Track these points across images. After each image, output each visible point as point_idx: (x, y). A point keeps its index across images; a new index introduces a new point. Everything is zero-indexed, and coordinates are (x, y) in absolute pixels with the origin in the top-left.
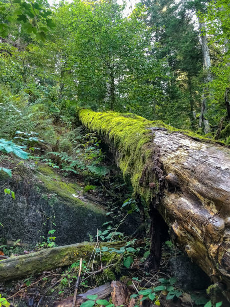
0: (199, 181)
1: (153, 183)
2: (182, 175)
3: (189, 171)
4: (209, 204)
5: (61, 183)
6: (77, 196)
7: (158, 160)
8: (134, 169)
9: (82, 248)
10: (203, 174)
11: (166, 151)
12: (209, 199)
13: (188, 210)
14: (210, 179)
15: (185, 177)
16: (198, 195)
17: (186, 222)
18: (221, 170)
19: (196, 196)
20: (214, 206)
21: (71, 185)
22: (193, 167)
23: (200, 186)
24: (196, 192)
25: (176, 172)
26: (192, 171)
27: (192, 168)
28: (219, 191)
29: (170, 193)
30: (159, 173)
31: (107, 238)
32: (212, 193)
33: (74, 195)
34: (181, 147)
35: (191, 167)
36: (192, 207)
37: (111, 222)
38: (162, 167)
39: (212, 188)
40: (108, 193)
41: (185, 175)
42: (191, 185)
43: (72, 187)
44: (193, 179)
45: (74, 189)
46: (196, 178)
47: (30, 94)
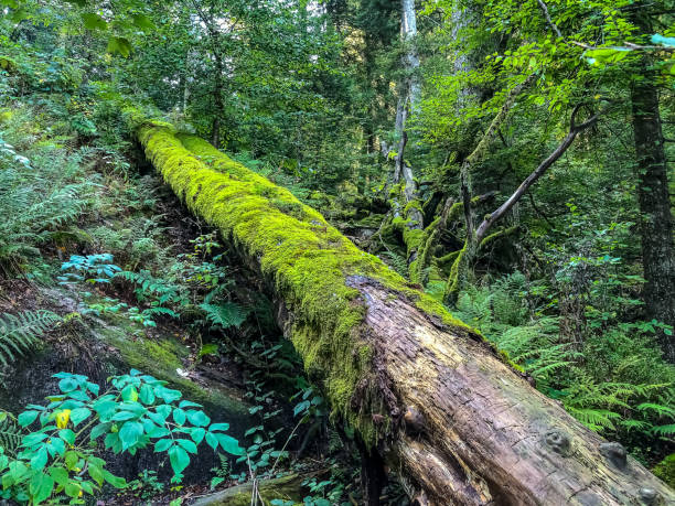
0: (461, 438)
1: (379, 415)
2: (432, 416)
3: (444, 413)
4: (478, 481)
5: (148, 343)
6: (186, 374)
7: (384, 371)
8: (331, 364)
9: (231, 502)
10: (466, 427)
11: (395, 353)
12: (479, 473)
13: (446, 483)
14: (479, 441)
15: (437, 421)
16: (461, 462)
17: (442, 500)
18: (494, 429)
19: (457, 461)
20: (486, 487)
21: (168, 344)
22: (450, 408)
23: (463, 446)
24: (457, 456)
25: (420, 406)
26: (449, 415)
27: (448, 411)
28: (493, 466)
29: (409, 438)
30: (390, 399)
31: (260, 464)
32: (483, 467)
33: (179, 371)
34: (421, 351)
35: (446, 408)
36: (451, 478)
37: (261, 428)
38: (393, 388)
39: (483, 459)
40: (240, 355)
41: (438, 420)
42: (449, 440)
43: (172, 352)
44: (451, 430)
45: (175, 354)
46: (455, 429)
47: (7, 69)
